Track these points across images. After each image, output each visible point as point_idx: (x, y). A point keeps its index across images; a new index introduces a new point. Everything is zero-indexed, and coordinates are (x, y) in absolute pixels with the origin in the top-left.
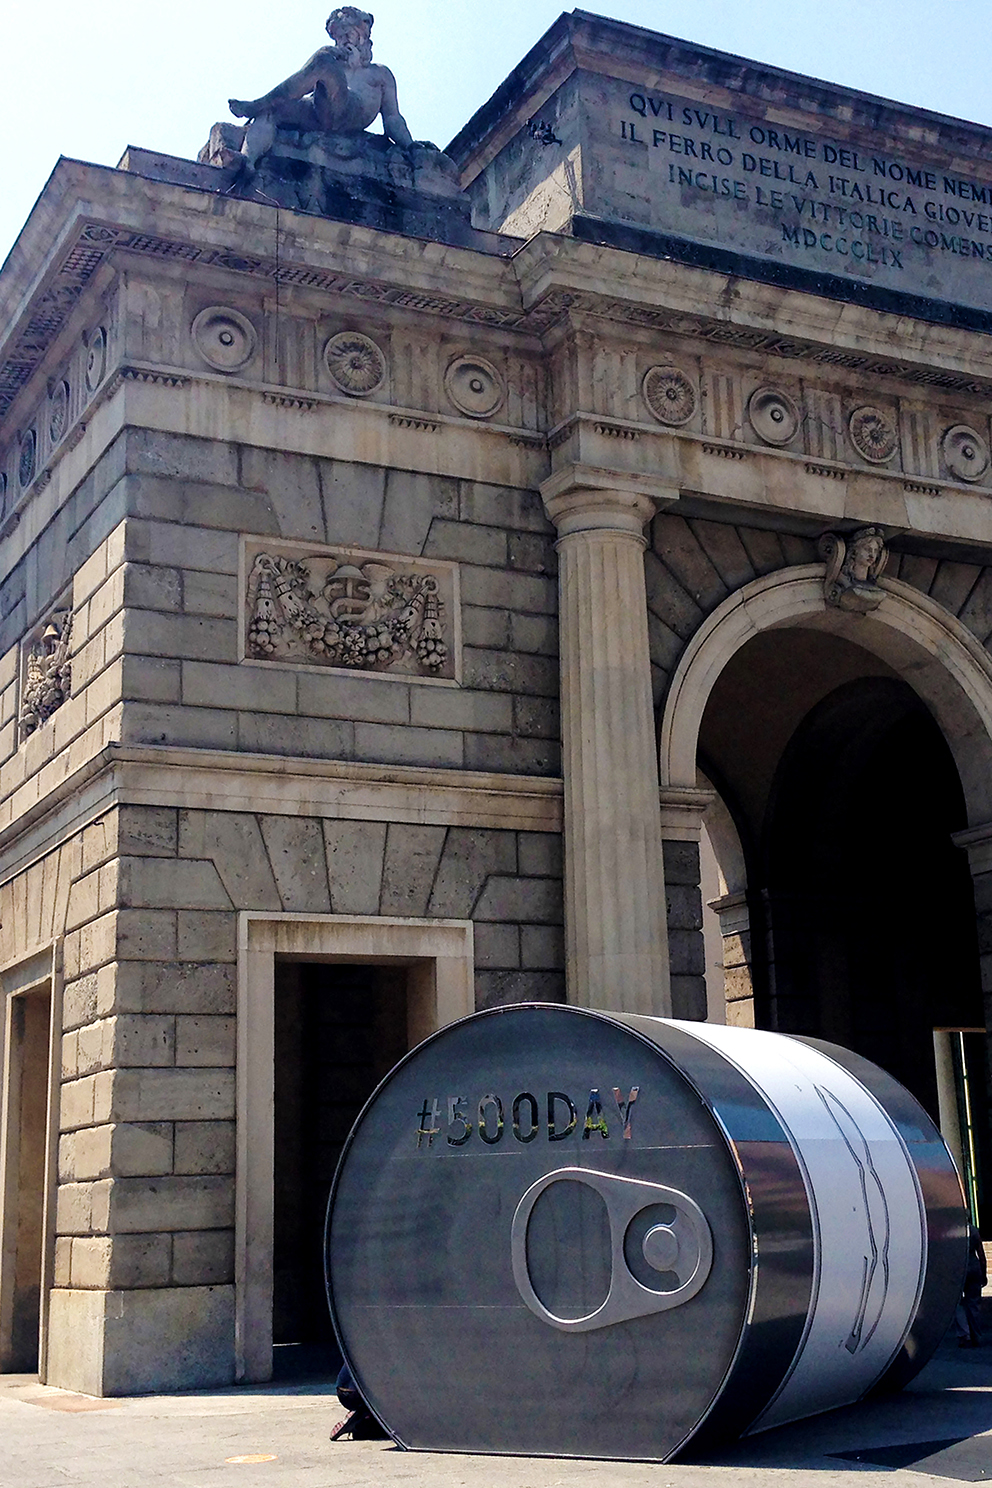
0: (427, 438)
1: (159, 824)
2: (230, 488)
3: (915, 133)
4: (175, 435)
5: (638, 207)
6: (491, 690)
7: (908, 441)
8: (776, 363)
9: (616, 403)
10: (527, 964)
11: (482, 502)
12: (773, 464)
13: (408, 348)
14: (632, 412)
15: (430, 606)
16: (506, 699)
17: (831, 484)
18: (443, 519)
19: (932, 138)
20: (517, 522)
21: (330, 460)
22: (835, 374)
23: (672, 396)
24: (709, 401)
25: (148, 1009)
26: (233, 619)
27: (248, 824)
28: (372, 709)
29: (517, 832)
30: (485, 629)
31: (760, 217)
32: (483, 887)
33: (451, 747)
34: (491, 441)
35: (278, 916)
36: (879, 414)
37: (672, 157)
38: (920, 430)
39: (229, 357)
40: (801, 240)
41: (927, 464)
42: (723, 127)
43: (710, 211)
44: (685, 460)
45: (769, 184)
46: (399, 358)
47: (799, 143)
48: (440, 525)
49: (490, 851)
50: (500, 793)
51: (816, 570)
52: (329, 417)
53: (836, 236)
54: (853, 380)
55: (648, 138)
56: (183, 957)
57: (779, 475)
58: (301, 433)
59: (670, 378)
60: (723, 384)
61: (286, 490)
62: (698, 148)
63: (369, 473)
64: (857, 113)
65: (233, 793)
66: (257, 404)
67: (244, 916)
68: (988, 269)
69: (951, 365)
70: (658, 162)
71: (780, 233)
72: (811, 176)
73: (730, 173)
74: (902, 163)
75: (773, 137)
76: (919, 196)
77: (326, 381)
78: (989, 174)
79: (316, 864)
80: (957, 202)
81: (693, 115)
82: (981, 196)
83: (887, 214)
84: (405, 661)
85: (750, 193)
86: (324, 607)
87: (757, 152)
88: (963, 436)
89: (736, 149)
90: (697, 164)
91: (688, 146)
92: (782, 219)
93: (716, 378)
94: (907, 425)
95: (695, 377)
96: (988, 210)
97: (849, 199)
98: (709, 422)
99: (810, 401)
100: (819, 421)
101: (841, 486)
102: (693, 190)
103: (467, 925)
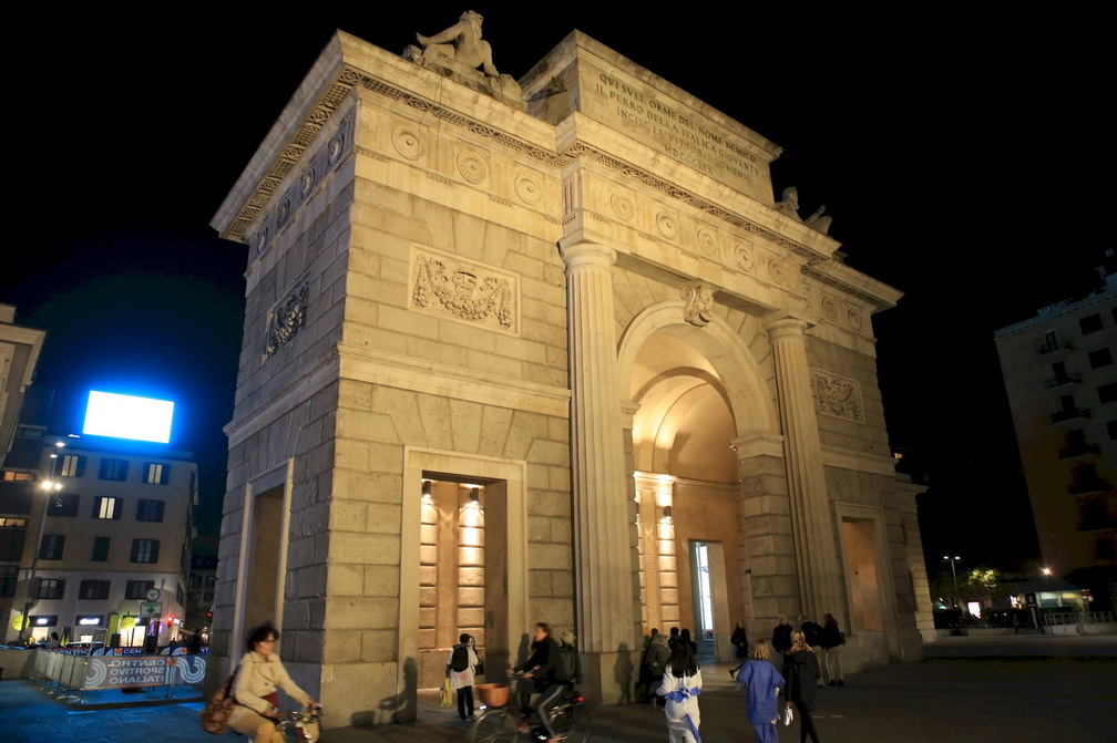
0: (506, 209)
1: (362, 392)
4: (380, 186)
5: (605, 122)
6: (535, 341)
7: (722, 248)
8: (669, 201)
9: (599, 206)
10: (554, 487)
12: (668, 247)
13: (498, 164)
14: (607, 210)
15: (505, 294)
16: (543, 347)
17: (692, 261)
18: (513, 251)
21: (458, 212)
22: (693, 211)
23: (624, 207)
24: (640, 212)
25: (352, 497)
26: (405, 285)
27: (410, 397)
28: (476, 343)
29: (548, 416)
31: (656, 138)
32: (532, 443)
33: (515, 368)
34: (535, 216)
35: (425, 450)
36: (710, 233)
37: (618, 105)
38: (726, 244)
39: (411, 152)
40: (673, 152)
41: (730, 259)
42: (639, 98)
44: (631, 237)
45: (658, 126)
46: (494, 168)
47: (669, 112)
48: (511, 254)
49: (535, 425)
50: (539, 394)
52: (459, 191)
54: (700, 215)
55: (608, 94)
56: (373, 469)
57: (671, 252)
60: (646, 206)
61: (435, 223)
62: (629, 103)
63: (478, 222)
66: (423, 176)
67: (406, 448)
68: (745, 183)
69: (744, 215)
70: (613, 105)
71: (663, 148)
72: (675, 127)
73: (643, 117)
74: (709, 130)
75: (659, 107)
76: (717, 146)
77: (458, 174)
78: (743, 145)
79: (446, 423)
80: (731, 152)
81: (627, 89)
82: (739, 152)
83: (705, 150)
84: (492, 321)
85: (651, 128)
86: (452, 286)
87: (653, 111)
88: (743, 250)
89: (645, 108)
90: (629, 110)
91: (625, 101)
92: (664, 142)
93: (642, 202)
94: (721, 240)
95: (634, 201)
96: (743, 159)
97: (690, 140)
98: (640, 222)
99: (682, 222)
100: (686, 231)
101: (696, 263)
102: (627, 121)
103: (524, 463)
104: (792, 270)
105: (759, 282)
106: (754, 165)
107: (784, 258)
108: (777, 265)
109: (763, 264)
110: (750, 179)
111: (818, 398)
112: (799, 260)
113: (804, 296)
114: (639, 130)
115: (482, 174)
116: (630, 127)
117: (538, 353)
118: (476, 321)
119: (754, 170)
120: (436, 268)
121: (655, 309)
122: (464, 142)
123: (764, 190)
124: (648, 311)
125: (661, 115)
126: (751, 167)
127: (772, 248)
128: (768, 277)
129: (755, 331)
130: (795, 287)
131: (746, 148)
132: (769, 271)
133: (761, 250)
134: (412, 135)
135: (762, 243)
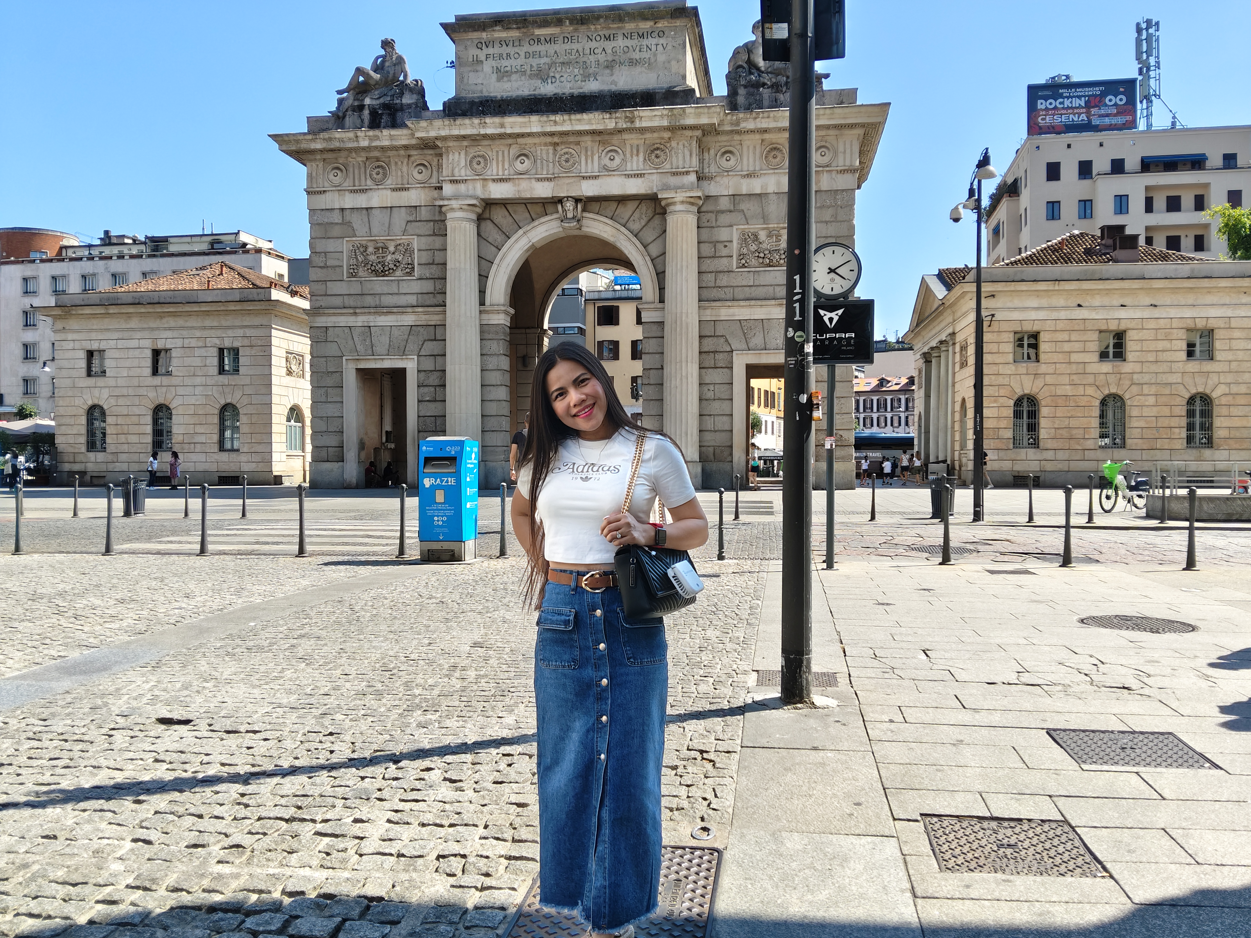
0: (404, 193)
1: (321, 332)
2: (340, 224)
4: (322, 210)
5: (479, 88)
6: (427, 279)
7: (583, 158)
8: (520, 140)
9: (456, 172)
10: (435, 368)
11: (424, 214)
12: (521, 181)
13: (396, 163)
14: (462, 172)
15: (408, 251)
16: (432, 281)
17: (546, 184)
18: (411, 221)
20: (437, 219)
21: (371, 208)
22: (549, 139)
23: (479, 163)
24: (494, 163)
26: (342, 266)
27: (347, 330)
28: (386, 290)
29: (435, 325)
30: (426, 257)
31: (531, 77)
32: (421, 345)
33: (413, 300)
34: (427, 190)
35: (356, 357)
36: (571, 150)
37: (494, 64)
38: (589, 153)
39: (337, 180)
40: (549, 81)
41: (593, 167)
42: (516, 43)
43: (510, 81)
44: (484, 186)
45: (535, 62)
46: (393, 167)
47: (551, 40)
48: (409, 224)
49: (425, 333)
50: (427, 313)
51: (555, 216)
52: (370, 193)
53: (565, 76)
54: (556, 139)
55: (483, 58)
56: (328, 371)
57: (524, 184)
58: (361, 201)
59: (479, 156)
60: (500, 153)
61: (357, 221)
62: (505, 56)
63: (385, 210)
65: (343, 321)
66: (347, 193)
67: (344, 358)
68: (643, 69)
69: (587, 127)
70: (488, 67)
71: (540, 81)
72: (556, 52)
73: (520, 62)
74: (600, 33)
75: (539, 41)
76: (609, 45)
77: (369, 182)
78: (646, 25)
79: (368, 340)
80: (628, 43)
81: (503, 42)
82: (642, 36)
83: (592, 58)
84: (398, 273)
85: (527, 68)
86: (372, 258)
87: (531, 49)
88: (611, 151)
89: (522, 51)
90: (504, 63)
91: (501, 56)
92: (542, 75)
93: (497, 152)
94: (583, 152)
95: (490, 153)
96: (645, 42)
97: (573, 57)
98: (494, 170)
99: (539, 152)
100: (542, 159)
101: (552, 184)
102: (502, 74)
103: (416, 357)
104: (681, 146)
105: (629, 176)
106: (662, 41)
107: (670, 138)
108: (658, 149)
109: (637, 155)
110: (652, 60)
111: (735, 257)
112: (689, 133)
113: (692, 169)
114: (514, 77)
115: (385, 175)
116: (505, 79)
117: (428, 286)
118: (387, 276)
119: (660, 48)
120: (362, 250)
121: (529, 228)
122: (371, 158)
123: (673, 63)
124: (521, 232)
125: (540, 48)
126: (657, 45)
127: (648, 135)
128: (641, 167)
129: (650, 213)
130: (681, 163)
131: (651, 27)
132: (645, 159)
133: (636, 142)
134: (338, 168)
135: (633, 136)
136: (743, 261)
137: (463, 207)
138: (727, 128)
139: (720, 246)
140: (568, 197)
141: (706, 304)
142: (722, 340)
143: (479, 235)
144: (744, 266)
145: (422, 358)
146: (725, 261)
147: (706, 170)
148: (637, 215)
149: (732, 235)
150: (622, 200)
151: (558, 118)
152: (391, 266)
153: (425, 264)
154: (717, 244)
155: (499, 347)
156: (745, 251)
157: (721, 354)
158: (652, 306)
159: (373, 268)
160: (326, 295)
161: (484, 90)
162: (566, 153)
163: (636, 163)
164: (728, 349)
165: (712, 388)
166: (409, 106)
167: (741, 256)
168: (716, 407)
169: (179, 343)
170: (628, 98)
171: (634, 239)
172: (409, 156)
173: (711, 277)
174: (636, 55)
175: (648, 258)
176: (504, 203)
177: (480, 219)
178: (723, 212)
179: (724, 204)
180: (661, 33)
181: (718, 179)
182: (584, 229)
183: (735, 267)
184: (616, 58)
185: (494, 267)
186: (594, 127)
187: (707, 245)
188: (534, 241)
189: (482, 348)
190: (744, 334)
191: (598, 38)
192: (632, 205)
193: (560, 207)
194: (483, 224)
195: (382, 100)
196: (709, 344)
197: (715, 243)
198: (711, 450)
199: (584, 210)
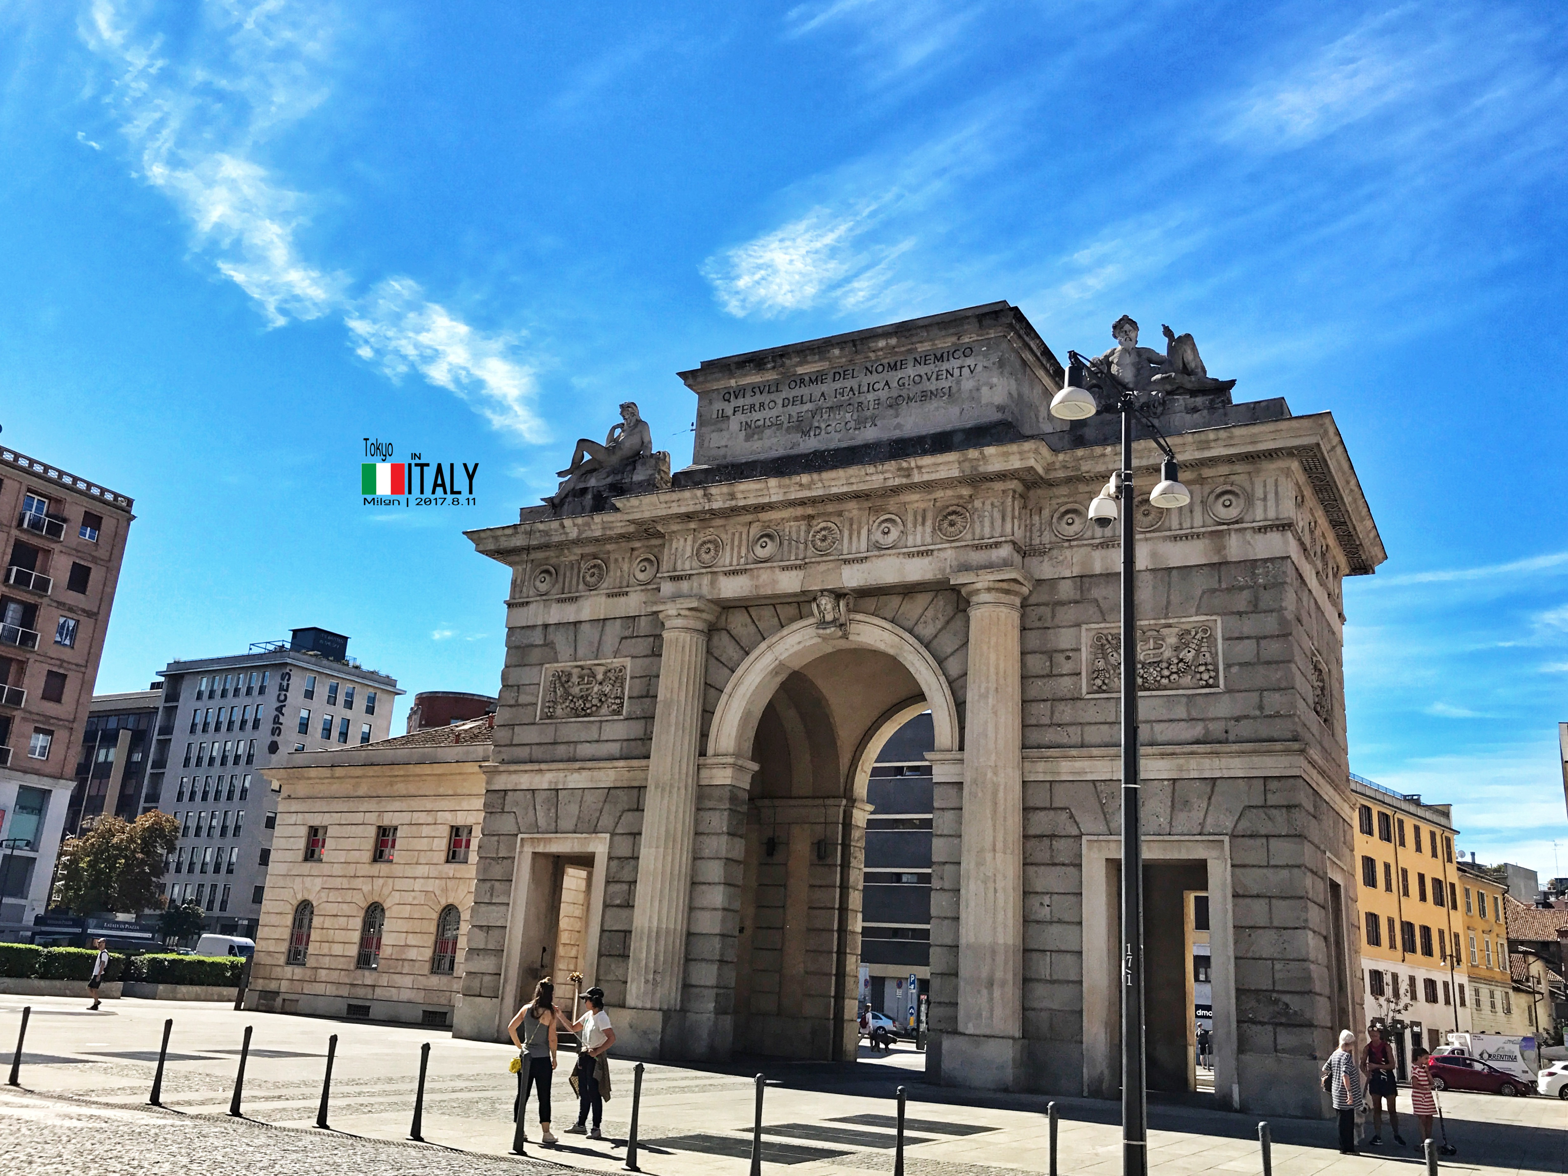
0: (623, 599)
1: (498, 798)
2: (541, 645)
3: (882, 343)
4: (523, 628)
5: (722, 452)
6: (636, 718)
7: (846, 534)
8: (764, 516)
9: (679, 566)
11: (642, 626)
12: (761, 571)
13: (616, 560)
14: (686, 565)
15: (619, 680)
16: (643, 722)
17: (794, 573)
18: (626, 638)
19: (893, 341)
20: (654, 631)
21: (581, 622)
22: (799, 511)
23: (708, 552)
24: (728, 548)
26: (536, 704)
27: (529, 795)
30: (638, 687)
32: (621, 816)
33: (614, 748)
35: (535, 836)
36: (830, 524)
38: (855, 527)
39: (543, 587)
42: (773, 389)
43: (760, 439)
44: (713, 583)
45: (794, 410)
46: (612, 566)
47: (818, 378)
48: (624, 641)
49: (625, 798)
50: (631, 769)
51: (811, 620)
52: (580, 602)
53: (834, 424)
54: (810, 511)
56: (499, 856)
57: (765, 576)
58: (569, 613)
59: (710, 542)
60: (737, 535)
61: (561, 640)
62: (757, 406)
63: (596, 624)
64: (842, 349)
66: (554, 604)
67: (520, 836)
68: (942, 404)
69: (845, 489)
70: (734, 424)
71: (799, 435)
72: (823, 394)
73: (774, 413)
74: (885, 361)
75: (802, 381)
76: (894, 377)
77: (581, 586)
78: (945, 343)
79: (553, 811)
80: (922, 370)
81: (756, 389)
82: (939, 358)
83: (871, 397)
84: (604, 710)
85: (784, 419)
86: (576, 690)
87: (791, 394)
88: (886, 520)
89: (779, 398)
90: (756, 416)
91: (752, 407)
92: (802, 427)
93: (734, 534)
94: (847, 525)
95: (724, 536)
96: (945, 366)
97: (846, 398)
98: (727, 559)
99: (787, 530)
100: (790, 540)
101: (801, 574)
102: (752, 430)
103: (608, 836)
104: (988, 507)
105: (910, 555)
106: (970, 361)
107: (971, 497)
108: (954, 513)
109: (923, 524)
110: (954, 390)
111: (1084, 674)
112: (999, 486)
113: (1003, 539)
114: (768, 432)
115: (601, 577)
116: (756, 437)
117: (636, 729)
118: (589, 715)
119: (966, 371)
120: (564, 679)
121: (774, 639)
122: (588, 555)
123: (985, 390)
124: (763, 645)
125: (805, 391)
126: (961, 368)
127: (939, 494)
128: (928, 540)
129: (950, 611)
130: (987, 531)
131: (954, 344)
132: (934, 529)
133: (922, 505)
134: (547, 572)
135: (915, 497)
136: (1099, 682)
137: (683, 612)
138: (1061, 474)
139: (1060, 658)
140: (822, 591)
141: (1034, 752)
142: (1064, 816)
143: (709, 652)
144: (1100, 690)
145: (616, 838)
146: (1067, 682)
147: (1036, 541)
148: (930, 613)
149: (1078, 638)
150: (908, 590)
151: (805, 478)
152: (595, 702)
153: (638, 697)
154: (1055, 655)
155: (718, 821)
156: (1101, 664)
157: (1063, 841)
158: (949, 756)
159: (572, 705)
160: (511, 745)
161: (729, 453)
162: (824, 529)
163: (920, 536)
164: (1075, 832)
165: (1046, 900)
166: (640, 484)
167: (1096, 673)
168: (1053, 937)
169: (406, 818)
170: (913, 446)
171: (923, 650)
172: (633, 549)
173: (1043, 708)
174: (932, 386)
175: (942, 679)
176: (743, 605)
177: (711, 631)
178: (1062, 603)
179: (1066, 590)
180: (968, 351)
181: (1055, 552)
182: (851, 637)
183: (1084, 691)
184: (904, 393)
185: (724, 697)
186: (855, 488)
187: (1038, 656)
188: (782, 658)
189: (697, 822)
190: (1102, 805)
191: (880, 369)
192: (922, 600)
193: (814, 606)
194: (715, 639)
195: (609, 480)
196: (1042, 822)
197: (1050, 654)
198: (1044, 1015)
199: (849, 611)
